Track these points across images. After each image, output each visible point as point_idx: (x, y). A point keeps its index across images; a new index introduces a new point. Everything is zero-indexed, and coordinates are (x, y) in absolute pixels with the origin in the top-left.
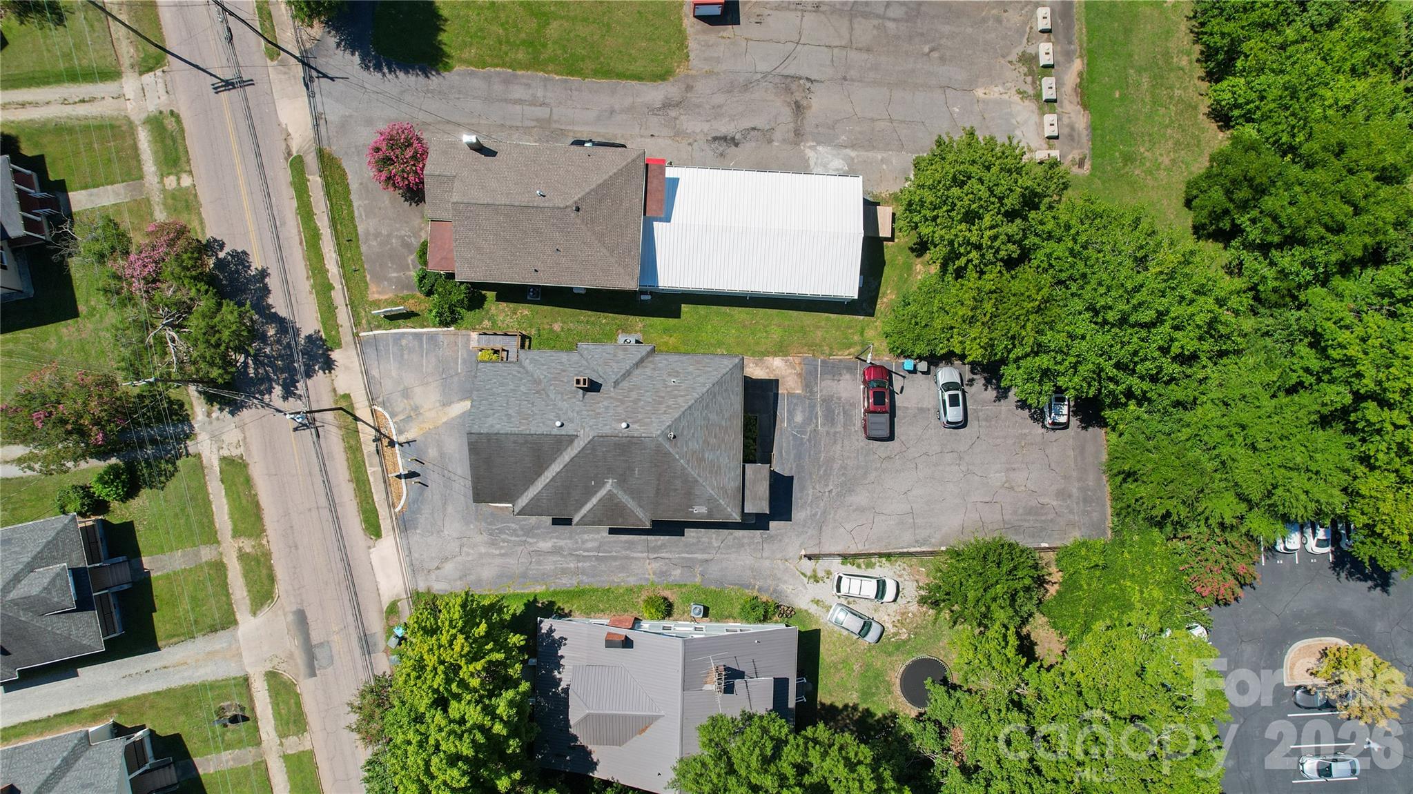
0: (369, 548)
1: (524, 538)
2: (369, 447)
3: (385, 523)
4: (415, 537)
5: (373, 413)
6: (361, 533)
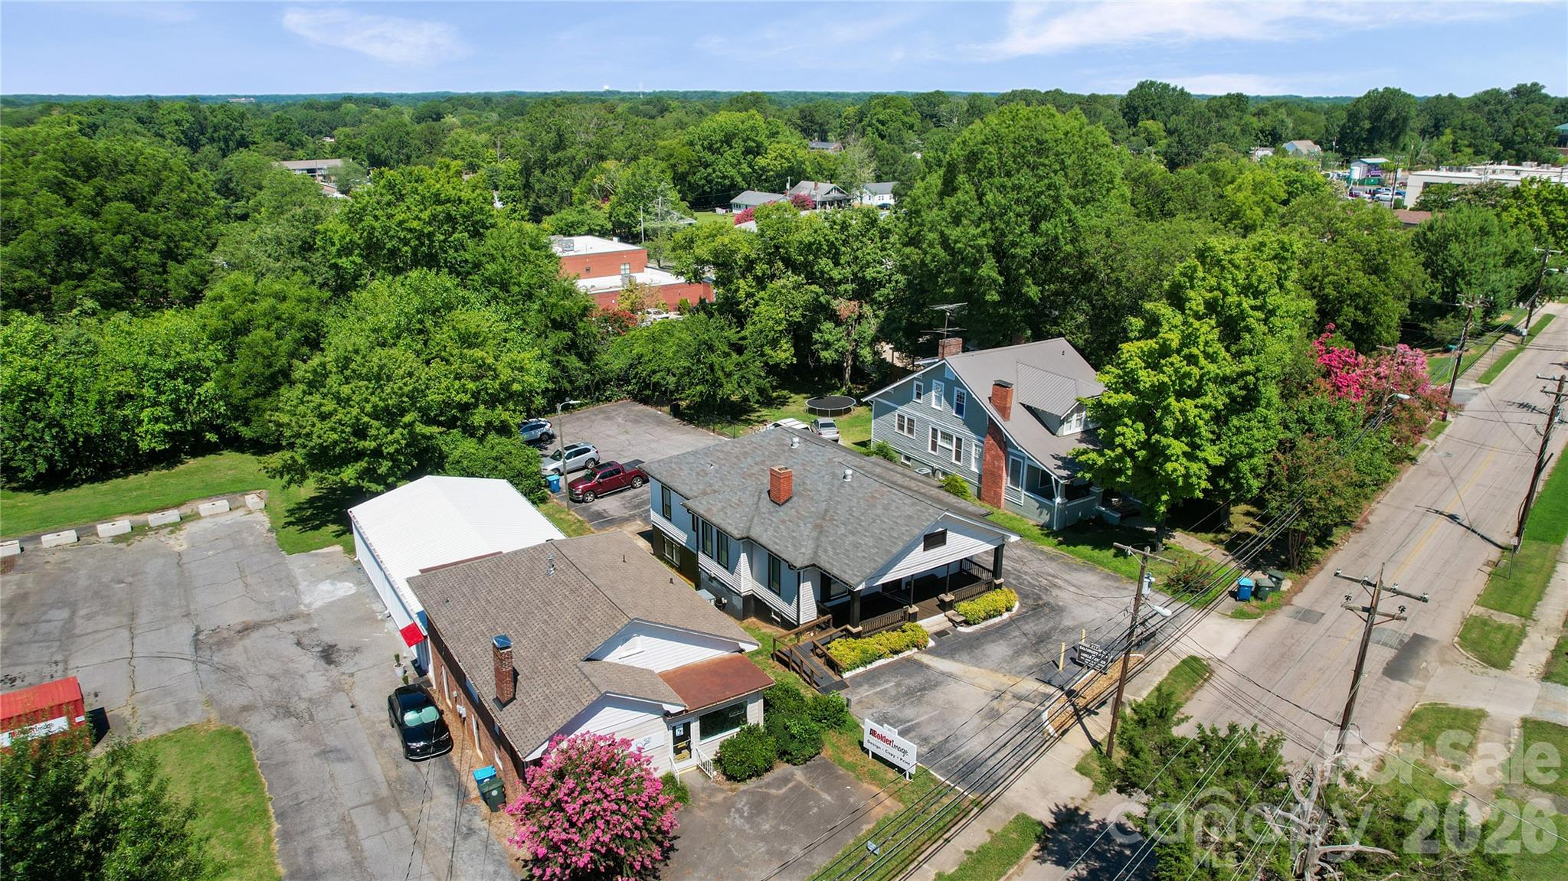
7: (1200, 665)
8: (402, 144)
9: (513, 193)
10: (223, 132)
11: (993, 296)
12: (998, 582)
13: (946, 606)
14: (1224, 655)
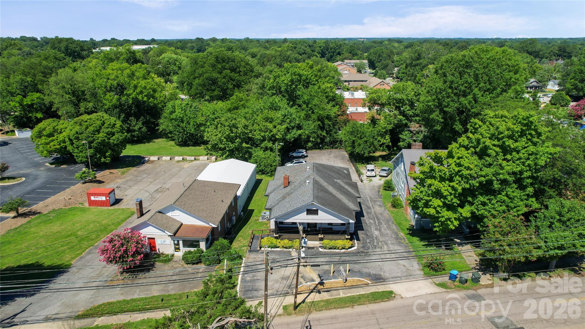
0: (402, 298)
2: (326, 296)
3: (380, 289)
4: (385, 275)
6: (392, 302)
7: (389, 295)
8: (380, 56)
9: (404, 75)
10: (333, 50)
11: (438, 127)
12: (347, 237)
13: (321, 239)
14: (408, 296)
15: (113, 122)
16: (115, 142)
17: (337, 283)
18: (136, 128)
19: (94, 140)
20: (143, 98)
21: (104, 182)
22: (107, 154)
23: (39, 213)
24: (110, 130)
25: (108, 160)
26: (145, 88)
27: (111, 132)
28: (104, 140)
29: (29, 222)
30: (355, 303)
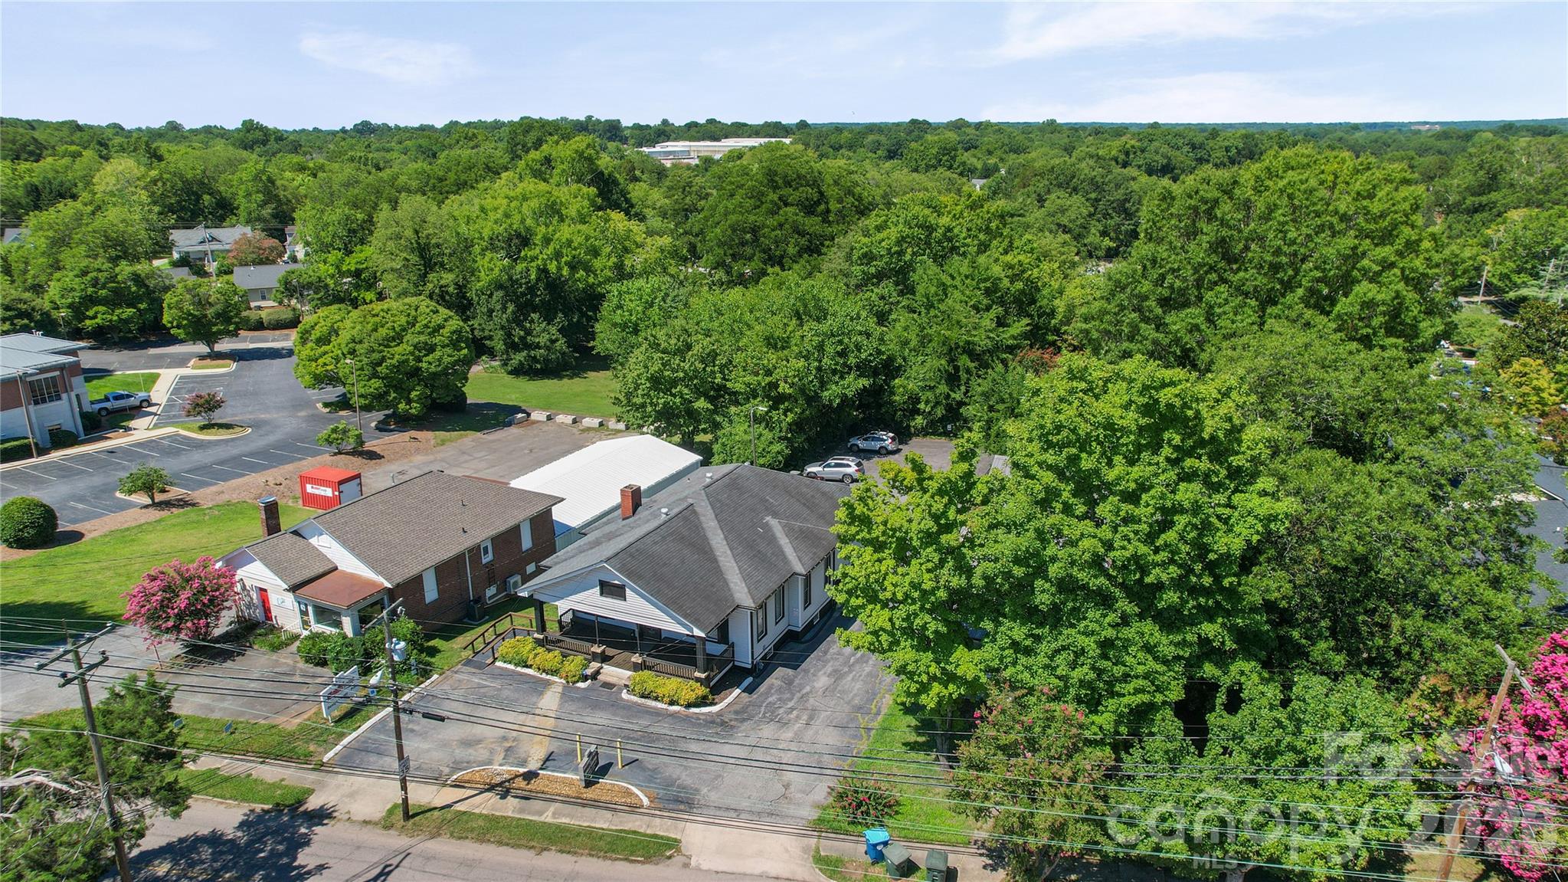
0: (686, 865)
1: (798, 695)
2: (509, 807)
3: (660, 826)
4: (709, 795)
5: (457, 785)
6: (649, 868)
7: (658, 849)
12: (697, 674)
13: (637, 667)
14: (705, 866)
15: (438, 319)
16: (433, 369)
17: (564, 781)
18: (543, 340)
19: (383, 359)
20: (559, 269)
21: (380, 457)
22: (414, 394)
23: (194, 505)
24: (422, 338)
25: (415, 409)
26: (569, 242)
27: (426, 343)
28: (407, 361)
29: (159, 521)
30: (554, 843)
